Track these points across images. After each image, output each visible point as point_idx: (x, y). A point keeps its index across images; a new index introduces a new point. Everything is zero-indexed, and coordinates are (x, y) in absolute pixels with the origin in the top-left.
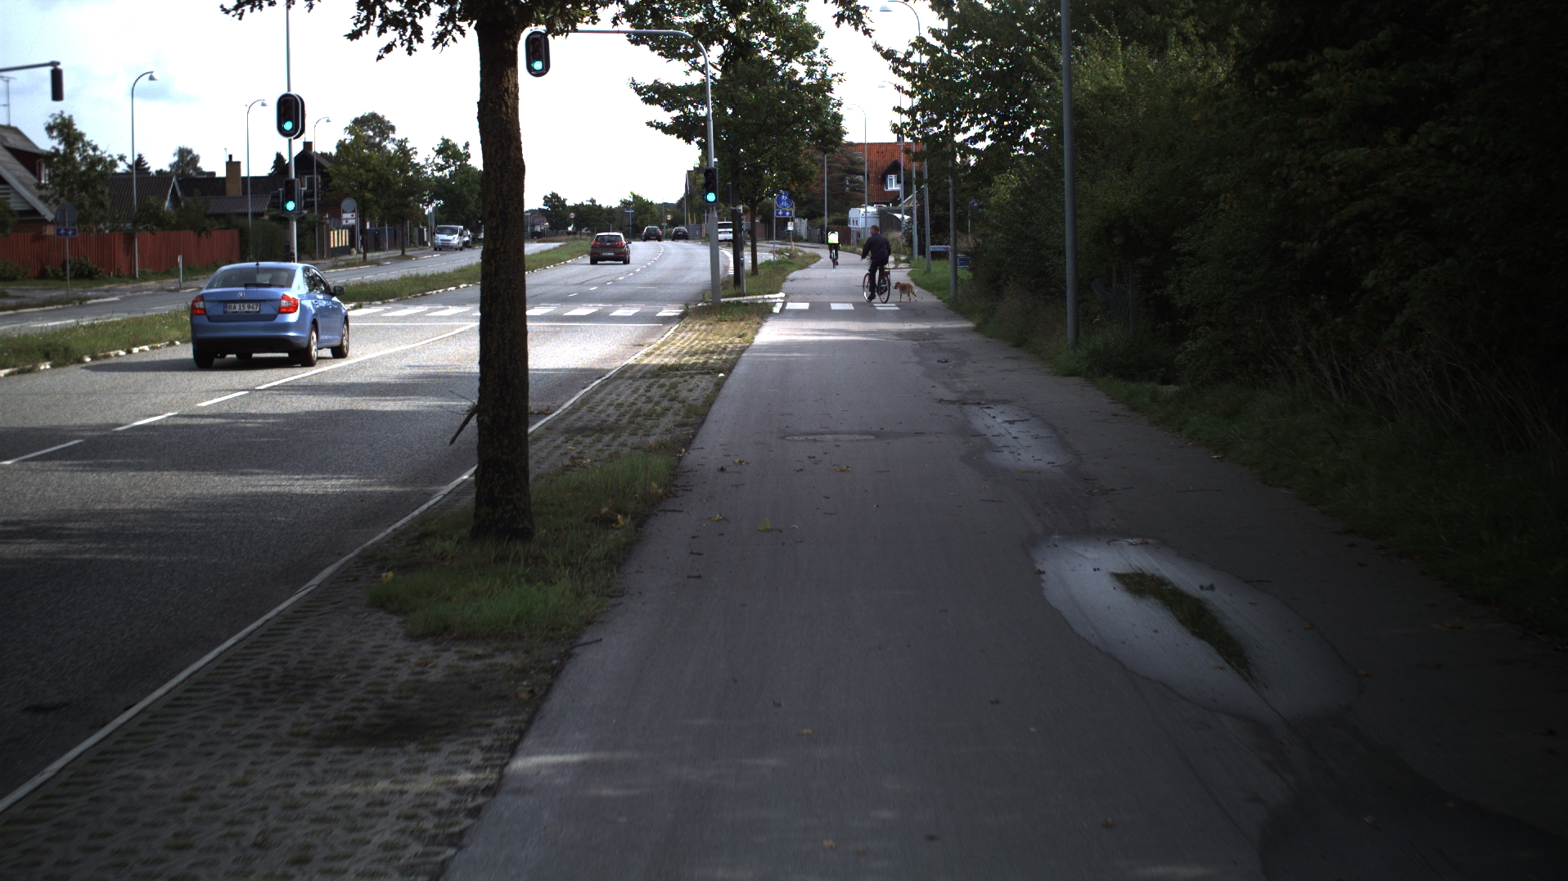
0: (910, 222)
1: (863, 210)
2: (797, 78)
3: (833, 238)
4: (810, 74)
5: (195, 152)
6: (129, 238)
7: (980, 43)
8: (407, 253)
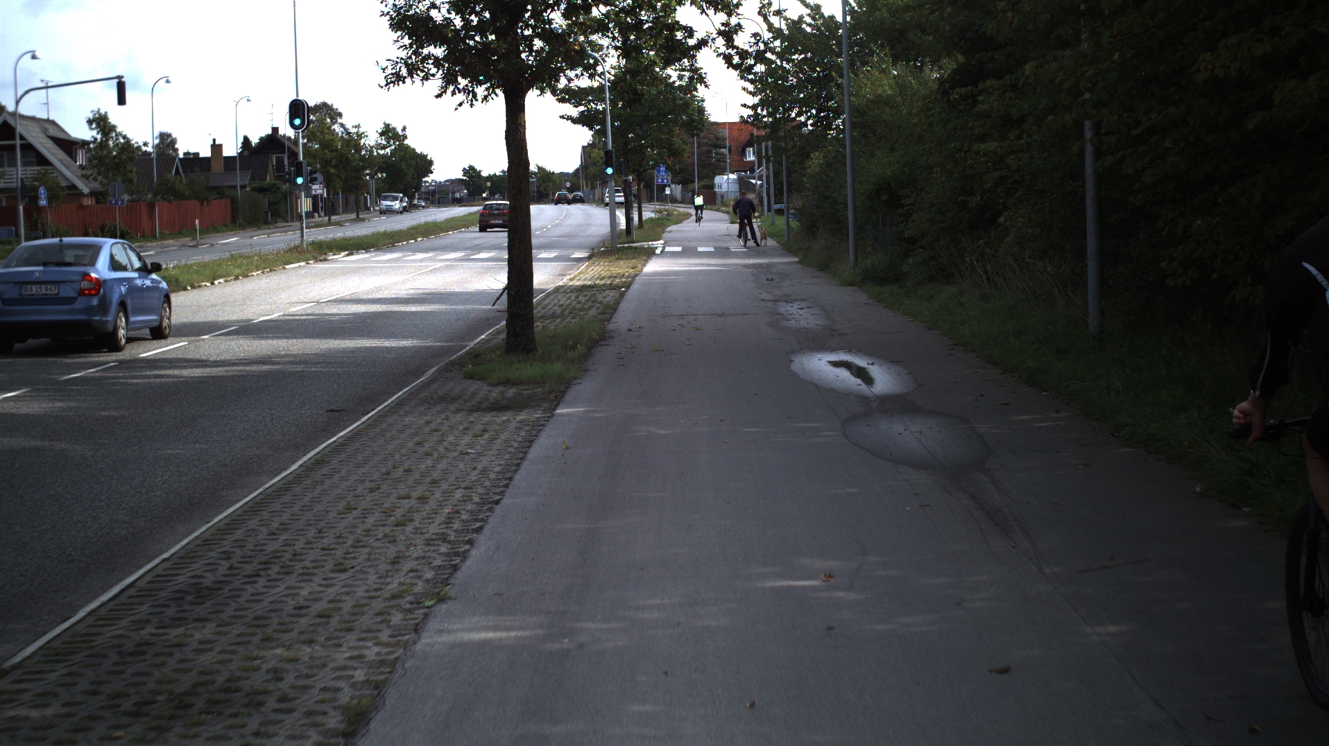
0: (761, 185)
1: (725, 177)
2: (671, 80)
3: (699, 201)
4: (680, 78)
5: (174, 136)
6: (151, 206)
7: (803, 56)
8: (360, 216)
